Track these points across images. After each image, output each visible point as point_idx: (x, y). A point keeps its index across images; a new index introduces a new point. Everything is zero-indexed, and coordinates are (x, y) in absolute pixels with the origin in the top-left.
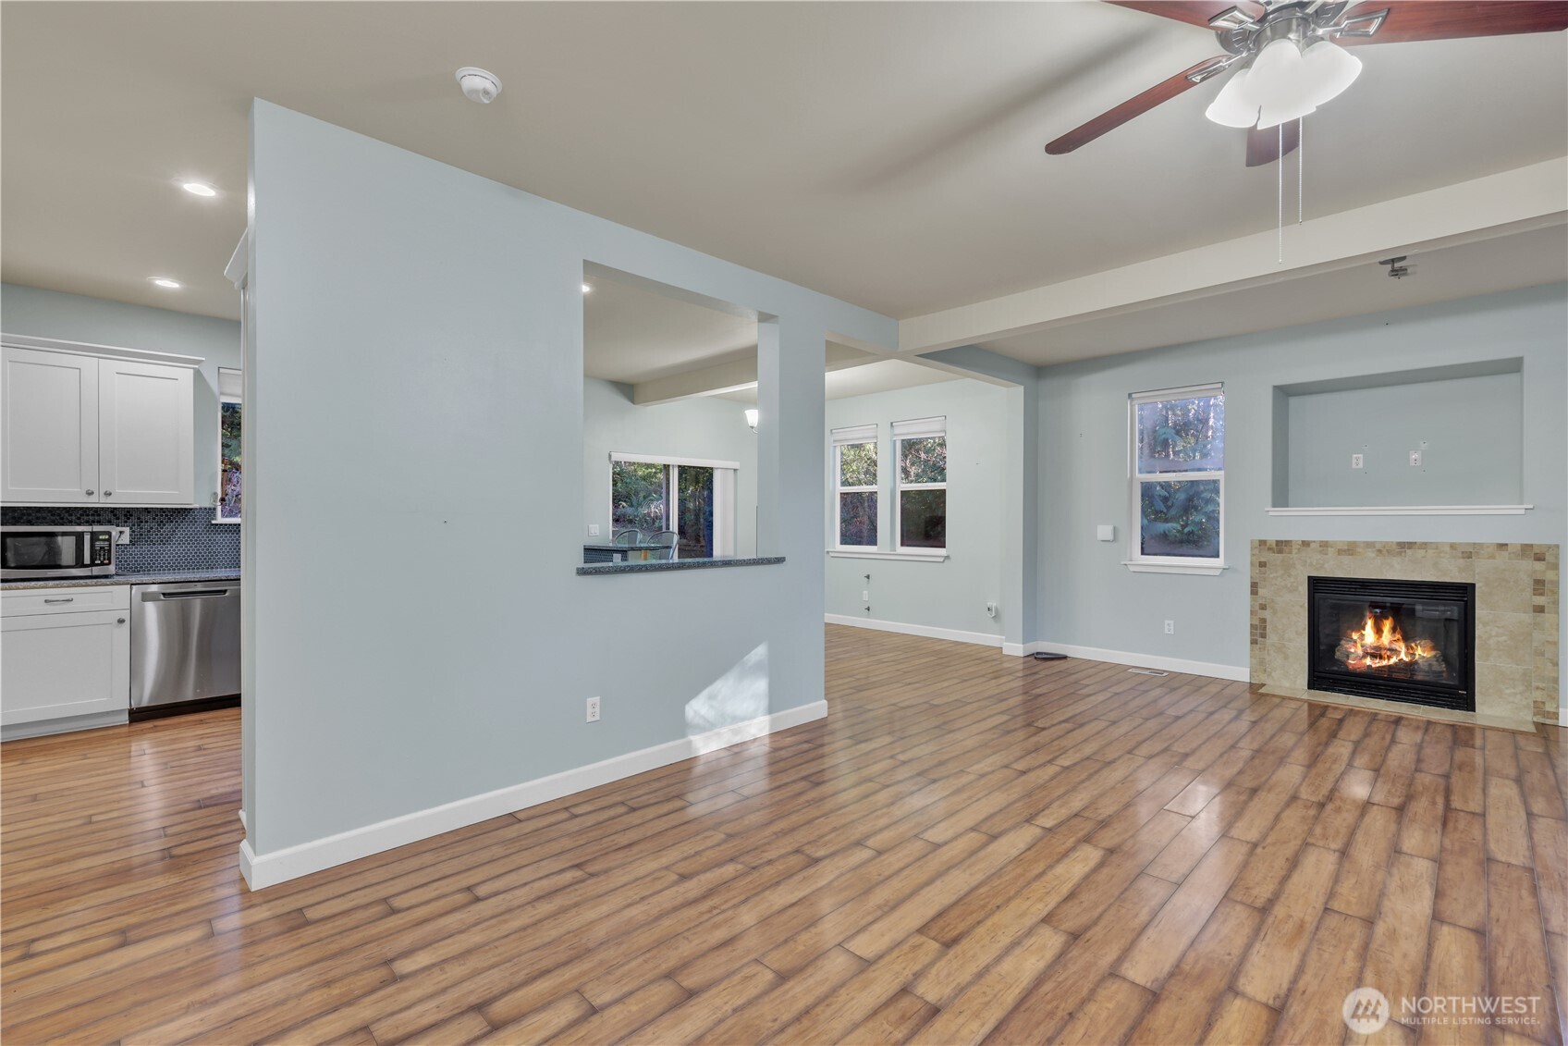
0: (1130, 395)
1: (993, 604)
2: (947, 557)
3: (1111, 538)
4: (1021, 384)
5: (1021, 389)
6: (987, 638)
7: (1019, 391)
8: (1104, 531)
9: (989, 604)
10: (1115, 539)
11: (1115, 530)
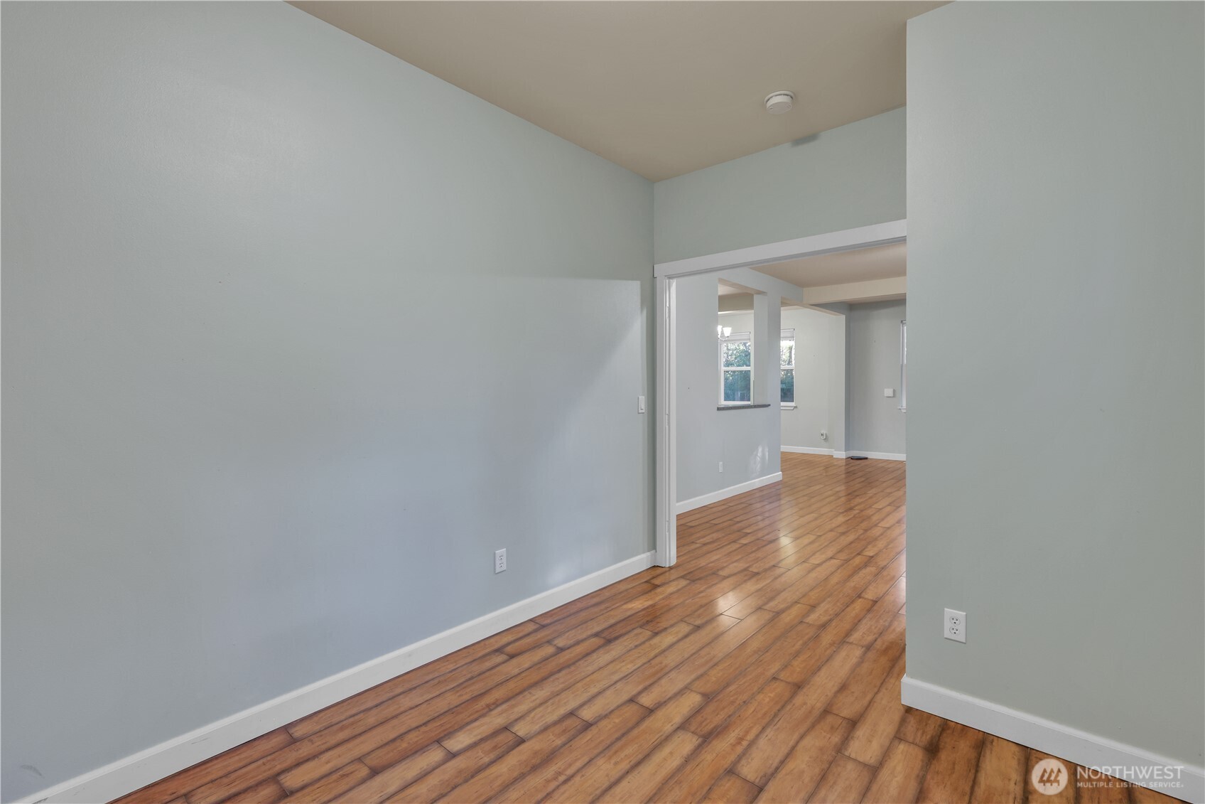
0: (902, 321)
1: (824, 432)
2: (796, 407)
3: (892, 395)
4: (843, 314)
5: (844, 316)
6: (824, 451)
7: (843, 318)
8: (888, 392)
9: (822, 432)
10: (894, 396)
11: (894, 391)
